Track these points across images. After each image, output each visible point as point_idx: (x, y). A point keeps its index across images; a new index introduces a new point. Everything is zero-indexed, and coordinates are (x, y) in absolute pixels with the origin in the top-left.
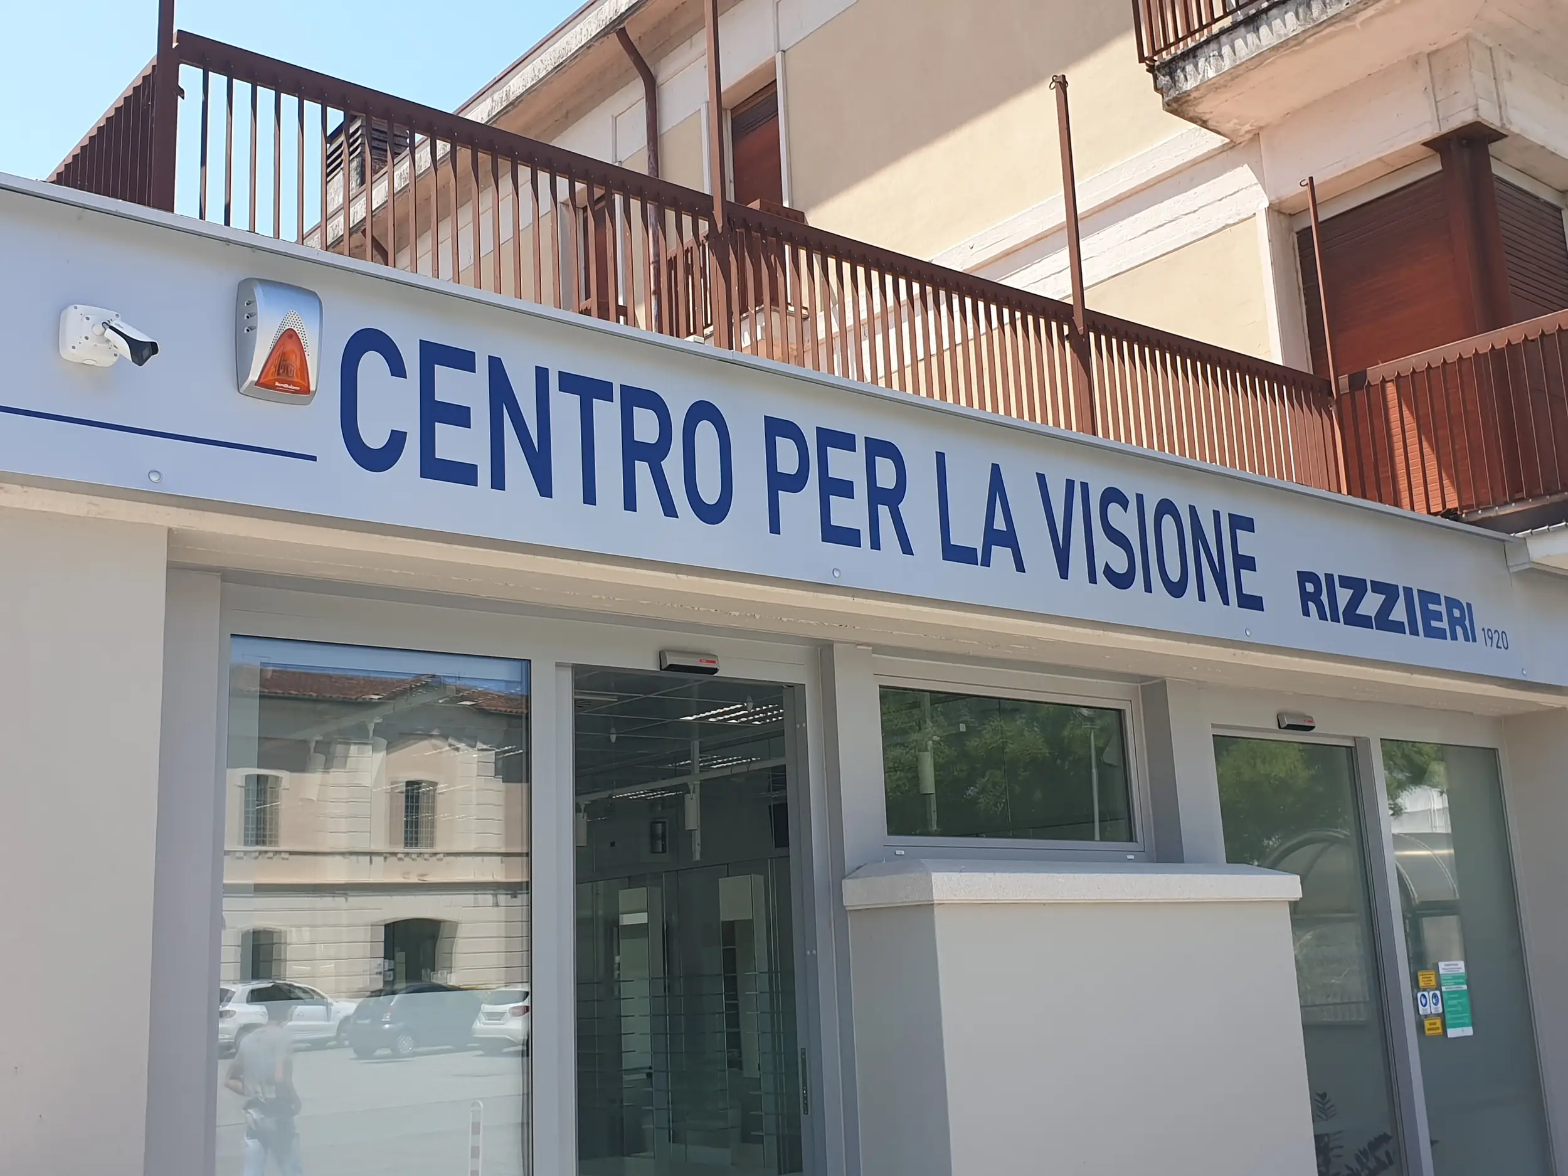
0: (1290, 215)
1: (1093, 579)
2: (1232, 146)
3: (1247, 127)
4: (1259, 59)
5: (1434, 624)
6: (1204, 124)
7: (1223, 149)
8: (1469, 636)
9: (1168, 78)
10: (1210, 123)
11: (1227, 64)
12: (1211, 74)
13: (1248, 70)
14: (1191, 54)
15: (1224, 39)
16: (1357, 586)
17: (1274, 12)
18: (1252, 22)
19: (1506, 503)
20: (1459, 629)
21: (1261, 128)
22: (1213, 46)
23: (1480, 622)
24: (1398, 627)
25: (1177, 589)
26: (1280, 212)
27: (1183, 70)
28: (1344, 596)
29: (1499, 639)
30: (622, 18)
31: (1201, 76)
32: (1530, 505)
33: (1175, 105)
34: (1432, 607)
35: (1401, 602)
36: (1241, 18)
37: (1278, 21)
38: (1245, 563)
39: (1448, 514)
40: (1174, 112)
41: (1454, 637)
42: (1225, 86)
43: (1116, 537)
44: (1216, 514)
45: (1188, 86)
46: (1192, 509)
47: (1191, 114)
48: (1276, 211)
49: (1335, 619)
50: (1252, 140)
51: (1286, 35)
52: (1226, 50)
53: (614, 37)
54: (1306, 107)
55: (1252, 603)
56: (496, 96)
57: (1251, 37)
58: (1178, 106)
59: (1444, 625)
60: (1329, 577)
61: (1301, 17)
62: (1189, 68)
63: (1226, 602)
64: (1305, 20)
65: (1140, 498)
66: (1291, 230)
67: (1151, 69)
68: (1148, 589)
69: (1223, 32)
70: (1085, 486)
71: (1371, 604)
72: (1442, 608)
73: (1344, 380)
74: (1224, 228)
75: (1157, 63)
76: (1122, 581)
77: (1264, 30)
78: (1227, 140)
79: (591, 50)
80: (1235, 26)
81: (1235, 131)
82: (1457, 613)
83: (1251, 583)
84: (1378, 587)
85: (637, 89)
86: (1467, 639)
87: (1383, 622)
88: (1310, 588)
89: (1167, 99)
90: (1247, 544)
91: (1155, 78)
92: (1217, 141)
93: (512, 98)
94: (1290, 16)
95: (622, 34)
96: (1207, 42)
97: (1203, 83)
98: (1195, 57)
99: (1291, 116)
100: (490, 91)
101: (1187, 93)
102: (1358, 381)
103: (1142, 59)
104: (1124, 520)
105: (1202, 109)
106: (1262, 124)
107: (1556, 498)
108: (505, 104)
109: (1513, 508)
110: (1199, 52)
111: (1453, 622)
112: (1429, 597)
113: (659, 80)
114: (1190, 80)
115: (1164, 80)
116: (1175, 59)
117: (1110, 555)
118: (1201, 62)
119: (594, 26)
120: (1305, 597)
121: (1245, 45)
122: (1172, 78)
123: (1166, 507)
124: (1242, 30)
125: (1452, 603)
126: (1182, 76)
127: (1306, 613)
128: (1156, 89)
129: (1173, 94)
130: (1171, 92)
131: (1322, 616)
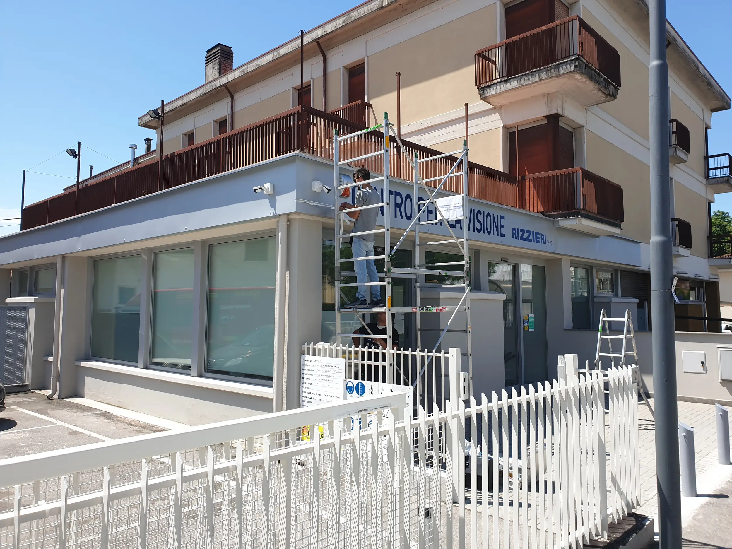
0: (508, 128)
1: (474, 231)
2: (495, 108)
3: (499, 105)
4: (507, 91)
5: (538, 240)
6: (489, 103)
7: (493, 109)
8: (545, 243)
9: (482, 91)
10: (491, 103)
11: (498, 91)
12: (494, 93)
13: (503, 93)
14: (489, 86)
15: (498, 84)
16: (523, 231)
17: (512, 80)
18: (506, 81)
19: (556, 212)
20: (543, 241)
21: (503, 105)
22: (495, 85)
23: (548, 239)
24: (530, 241)
25: (489, 233)
26: (505, 127)
27: (487, 90)
28: (521, 233)
29: (551, 243)
30: (319, 38)
31: (491, 93)
32: (561, 212)
33: (483, 99)
34: (538, 236)
35: (532, 235)
36: (503, 80)
37: (513, 82)
38: (502, 226)
39: (542, 213)
40: (483, 100)
41: (542, 243)
42: (497, 96)
43: (479, 221)
44: (498, 215)
45: (488, 95)
46: (493, 214)
47: (487, 101)
48: (504, 127)
49: (518, 239)
50: (500, 108)
51: (514, 87)
52: (498, 87)
53: (315, 43)
54: (515, 102)
55: (503, 235)
56: (275, 53)
57: (505, 85)
58: (484, 99)
59: (540, 240)
60: (518, 229)
61: (519, 83)
62: (488, 90)
63: (498, 235)
64: (520, 84)
65: (484, 212)
66: (507, 132)
67: (478, 88)
68: (484, 233)
69: (498, 82)
70: (474, 210)
71: (526, 235)
72: (540, 236)
73: (520, 177)
74: (491, 129)
75: (480, 87)
76: (479, 231)
77: (509, 84)
78: (494, 107)
79: (307, 46)
80: (501, 82)
81: (496, 105)
82: (542, 237)
83: (503, 231)
84: (528, 231)
85: (321, 58)
86: (544, 243)
87: (528, 240)
88: (514, 232)
89: (482, 97)
90: (503, 222)
91: (479, 91)
92: (491, 107)
93: (280, 55)
94: (516, 82)
95: (318, 43)
96: (494, 84)
97: (492, 95)
98: (490, 87)
99: (511, 103)
100: (273, 51)
101: (487, 96)
102: (524, 178)
103: (476, 85)
104: (480, 217)
105: (490, 100)
106: (503, 104)
107: (567, 212)
108: (278, 57)
109: (557, 213)
110: (491, 86)
111: (542, 239)
112: (537, 233)
113: (327, 57)
114: (489, 93)
115: (482, 92)
116: (485, 87)
117: (478, 225)
118: (492, 89)
119: (310, 39)
120: (513, 234)
121: (504, 87)
122: (484, 92)
123: (489, 214)
124: (503, 83)
125: (542, 235)
126: (486, 92)
127: (513, 237)
128: (479, 94)
129: (484, 96)
130: (483, 95)
131: (516, 238)
